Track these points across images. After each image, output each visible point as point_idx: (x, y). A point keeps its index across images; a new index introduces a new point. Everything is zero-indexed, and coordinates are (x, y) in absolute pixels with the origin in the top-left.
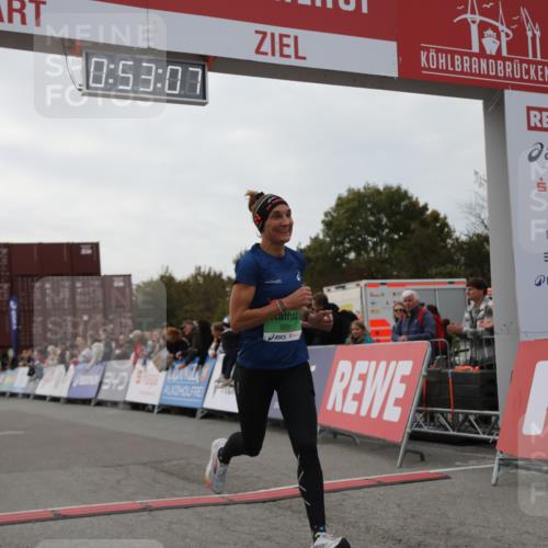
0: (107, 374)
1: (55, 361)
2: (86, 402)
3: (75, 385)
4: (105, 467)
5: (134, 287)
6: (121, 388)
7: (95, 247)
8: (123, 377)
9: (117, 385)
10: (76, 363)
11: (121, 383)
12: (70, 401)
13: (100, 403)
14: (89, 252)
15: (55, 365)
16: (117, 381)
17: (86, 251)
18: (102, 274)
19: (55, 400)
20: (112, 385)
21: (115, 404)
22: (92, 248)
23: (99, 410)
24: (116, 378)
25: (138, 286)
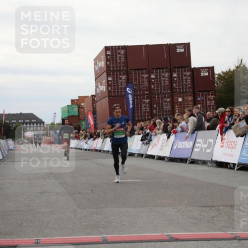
0: (198, 140)
1: (161, 131)
2: (183, 160)
3: (175, 148)
4: (201, 207)
5: (216, 76)
6: (208, 151)
7: (187, 46)
8: (210, 143)
9: (206, 149)
10: (175, 132)
11: (208, 147)
12: (172, 160)
13: (193, 162)
14: (182, 50)
15: (161, 134)
16: (206, 146)
17: (180, 50)
18: (192, 67)
19: (161, 158)
20: (202, 148)
21: (204, 162)
22: (184, 48)
23: (193, 166)
24: (205, 143)
25: (219, 75)
